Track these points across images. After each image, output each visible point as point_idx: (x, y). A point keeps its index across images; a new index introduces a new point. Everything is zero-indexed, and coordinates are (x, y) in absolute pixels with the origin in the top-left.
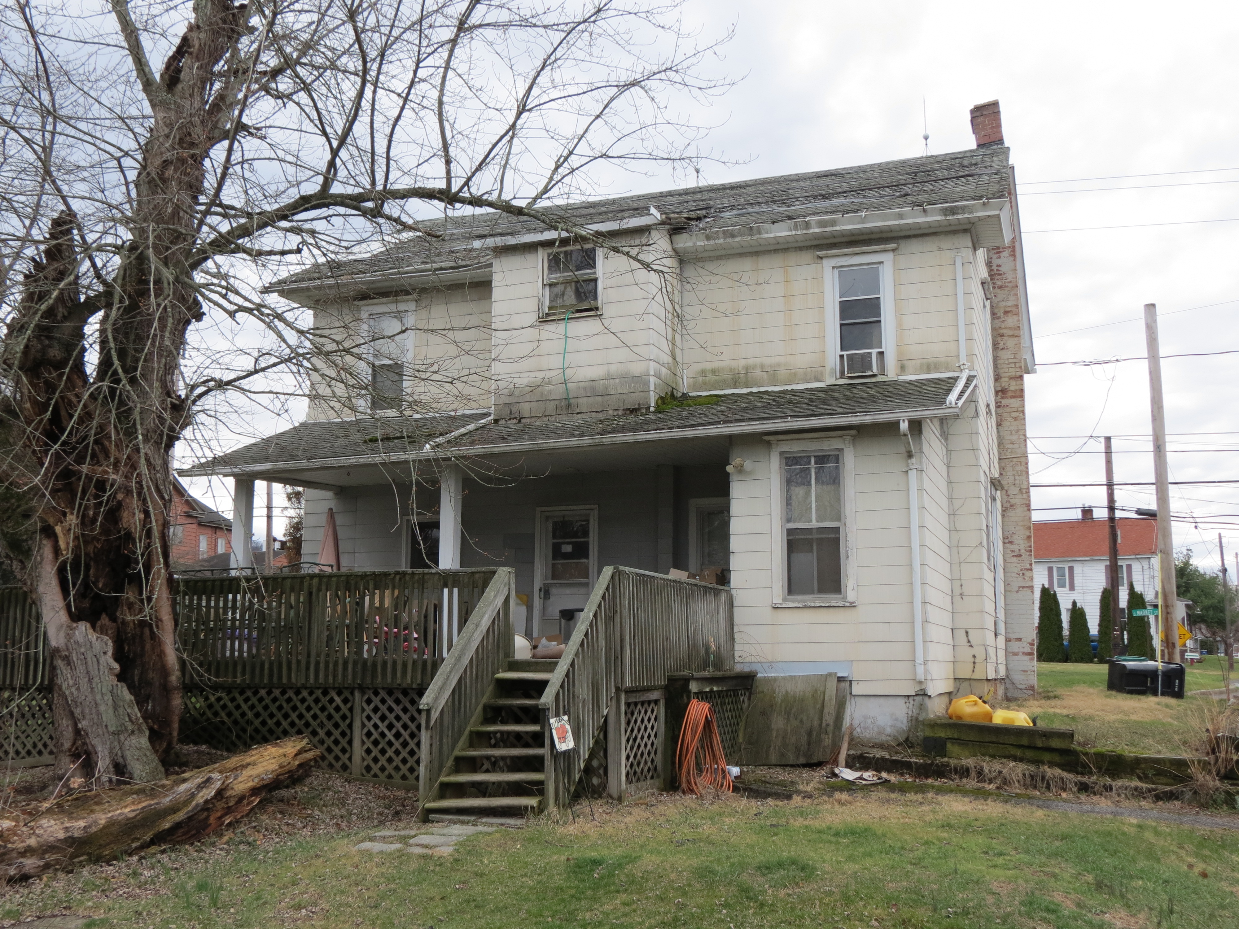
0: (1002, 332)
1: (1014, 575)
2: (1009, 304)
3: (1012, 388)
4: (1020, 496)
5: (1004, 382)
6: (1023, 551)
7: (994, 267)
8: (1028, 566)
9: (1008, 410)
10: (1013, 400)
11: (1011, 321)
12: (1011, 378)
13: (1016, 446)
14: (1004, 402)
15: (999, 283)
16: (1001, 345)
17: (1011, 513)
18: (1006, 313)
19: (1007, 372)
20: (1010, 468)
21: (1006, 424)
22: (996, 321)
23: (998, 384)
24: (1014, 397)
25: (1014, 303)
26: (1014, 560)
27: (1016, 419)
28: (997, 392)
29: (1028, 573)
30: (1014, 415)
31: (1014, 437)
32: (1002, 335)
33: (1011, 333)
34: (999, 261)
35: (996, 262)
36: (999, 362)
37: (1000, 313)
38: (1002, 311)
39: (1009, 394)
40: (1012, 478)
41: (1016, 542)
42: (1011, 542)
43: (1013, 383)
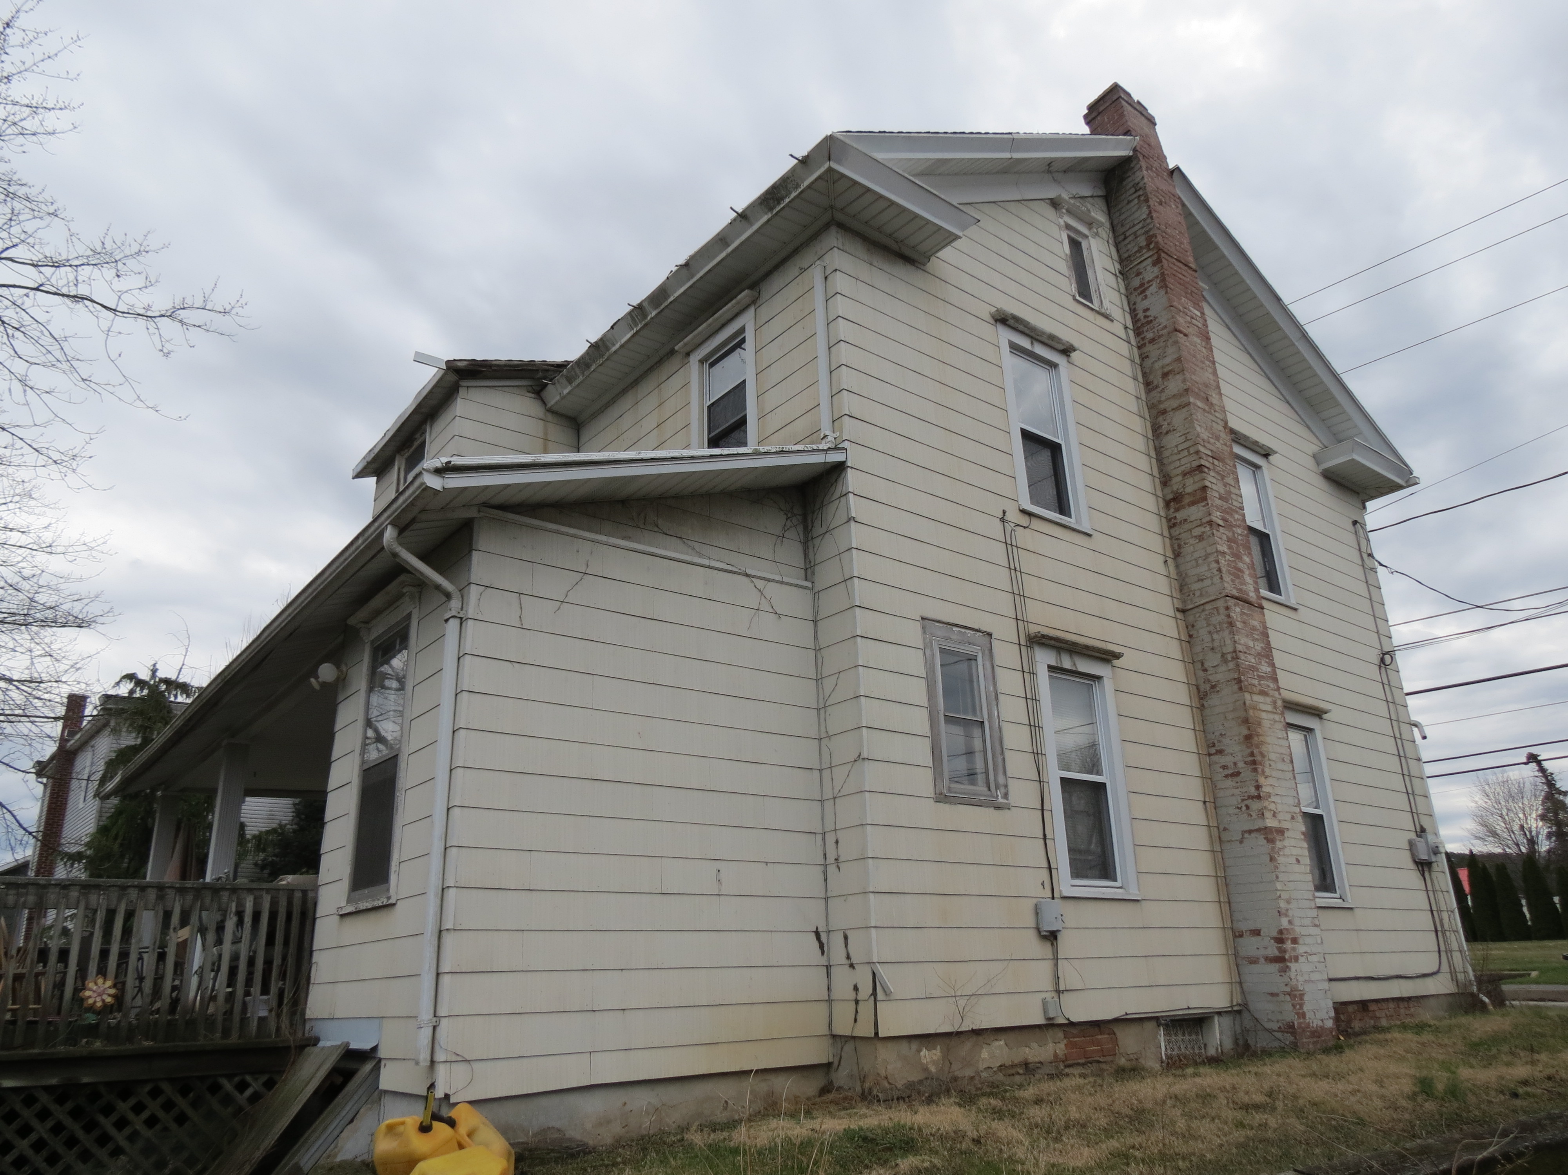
0: (1162, 407)
1: (1232, 810)
2: (1168, 360)
3: (1189, 490)
4: (1223, 668)
5: (1176, 483)
6: (1241, 765)
7: (1141, 315)
8: (1253, 791)
9: (1186, 526)
10: (1194, 509)
11: (1174, 385)
12: (1185, 474)
13: (1207, 582)
14: (1180, 516)
15: (1150, 335)
16: (1165, 428)
17: (1213, 700)
18: (1165, 375)
19: (1180, 464)
20: (1201, 623)
21: (1187, 550)
22: (1154, 393)
23: (1167, 490)
24: (1193, 503)
25: (1175, 356)
26: (1229, 783)
27: (1201, 538)
28: (1167, 504)
29: (1255, 805)
30: (1197, 532)
31: (1203, 569)
32: (1164, 412)
33: (1175, 403)
34: (1146, 304)
35: (1141, 305)
36: (1166, 453)
37: (1157, 380)
38: (1159, 373)
39: (1187, 500)
40: (1207, 638)
41: (1229, 750)
42: (1220, 752)
43: (1189, 481)
